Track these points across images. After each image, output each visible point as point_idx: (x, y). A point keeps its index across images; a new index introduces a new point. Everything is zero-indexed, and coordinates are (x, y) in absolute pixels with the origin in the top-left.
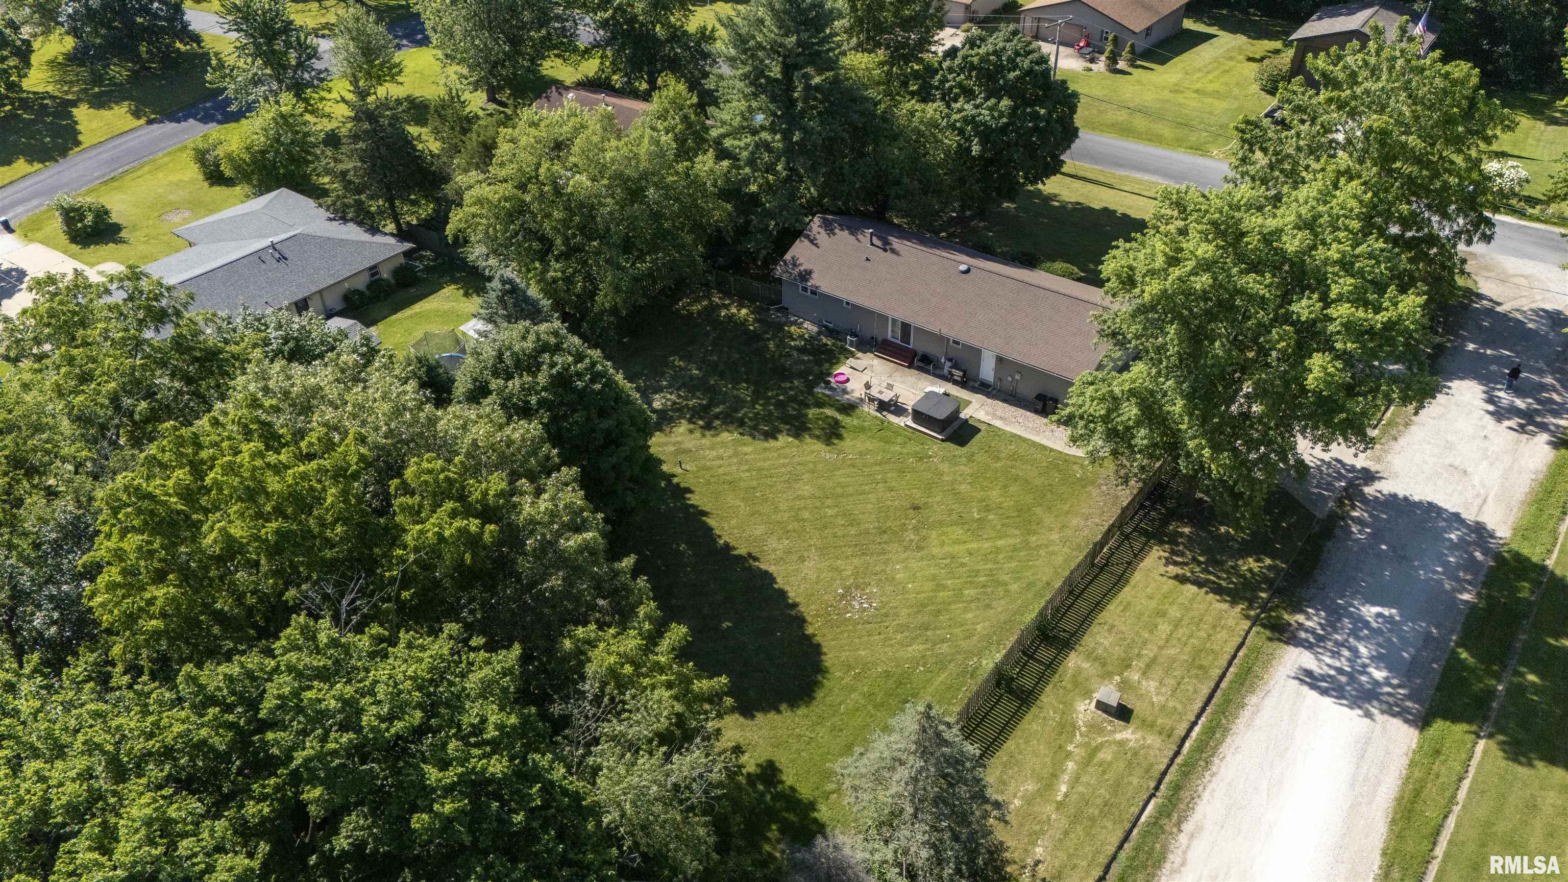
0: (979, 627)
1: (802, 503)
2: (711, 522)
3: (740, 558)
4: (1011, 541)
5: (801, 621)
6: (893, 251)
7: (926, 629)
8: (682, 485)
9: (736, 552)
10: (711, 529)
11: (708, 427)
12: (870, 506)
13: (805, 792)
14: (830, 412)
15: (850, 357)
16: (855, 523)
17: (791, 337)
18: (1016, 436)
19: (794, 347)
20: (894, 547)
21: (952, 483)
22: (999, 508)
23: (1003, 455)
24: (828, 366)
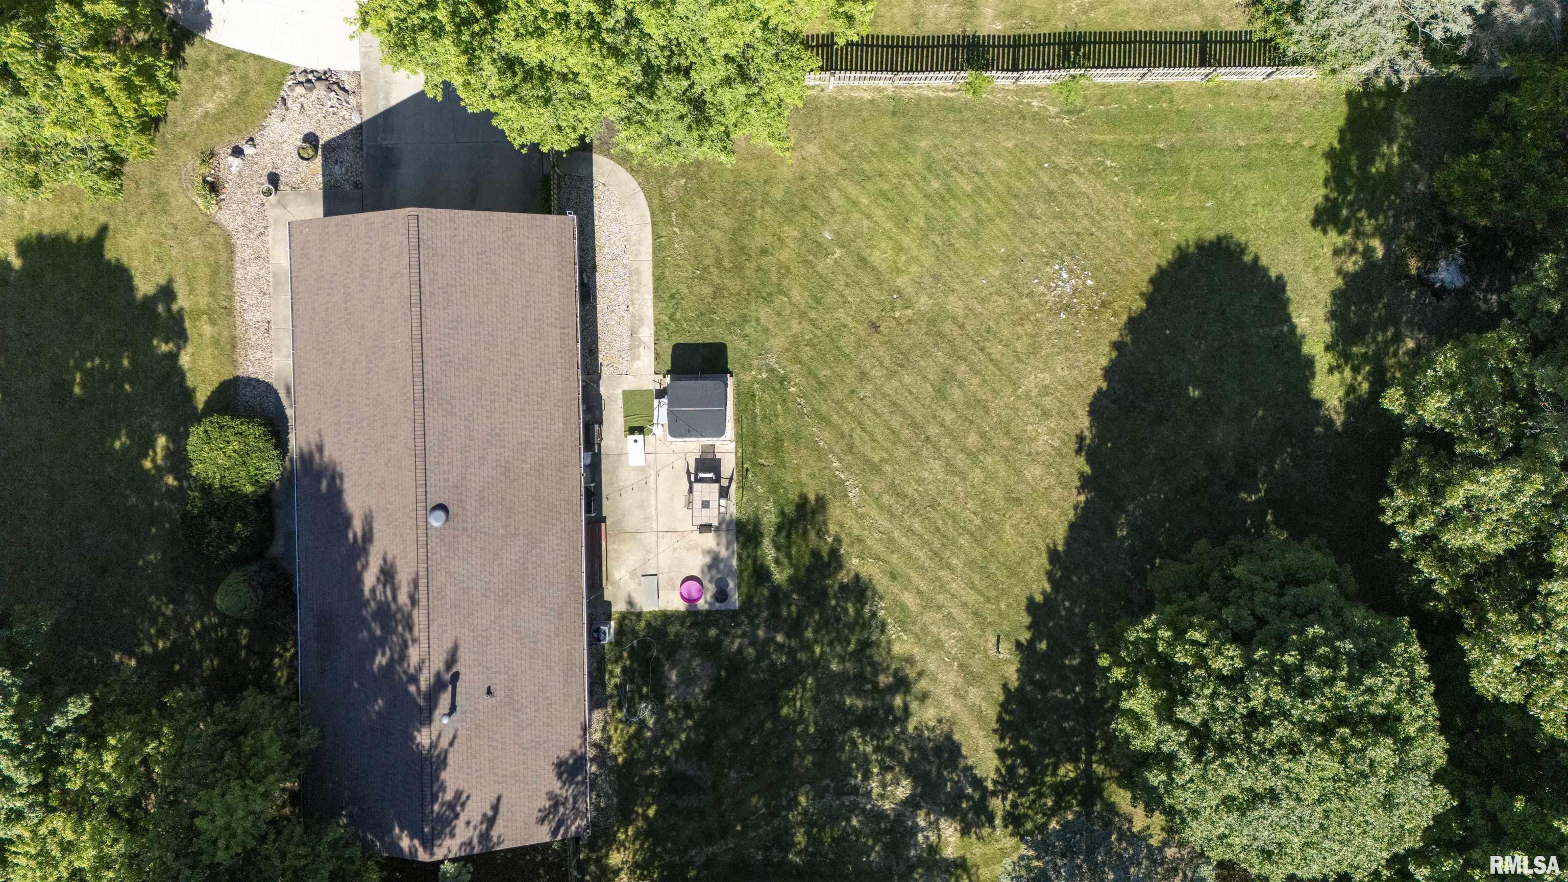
0: (1010, 145)
1: (960, 460)
2: (1060, 534)
3: (1090, 461)
4: (853, 190)
5: (1134, 324)
6: (451, 661)
7: (1051, 193)
8: (1026, 620)
9: (1087, 469)
10: (1072, 527)
11: (902, 684)
12: (908, 379)
13: (1322, 168)
14: (768, 551)
15: (633, 615)
16: (948, 376)
17: (638, 735)
18: (658, 297)
19: (660, 712)
20: (954, 305)
21: (803, 315)
22: (805, 234)
23: (707, 290)
24: (673, 629)
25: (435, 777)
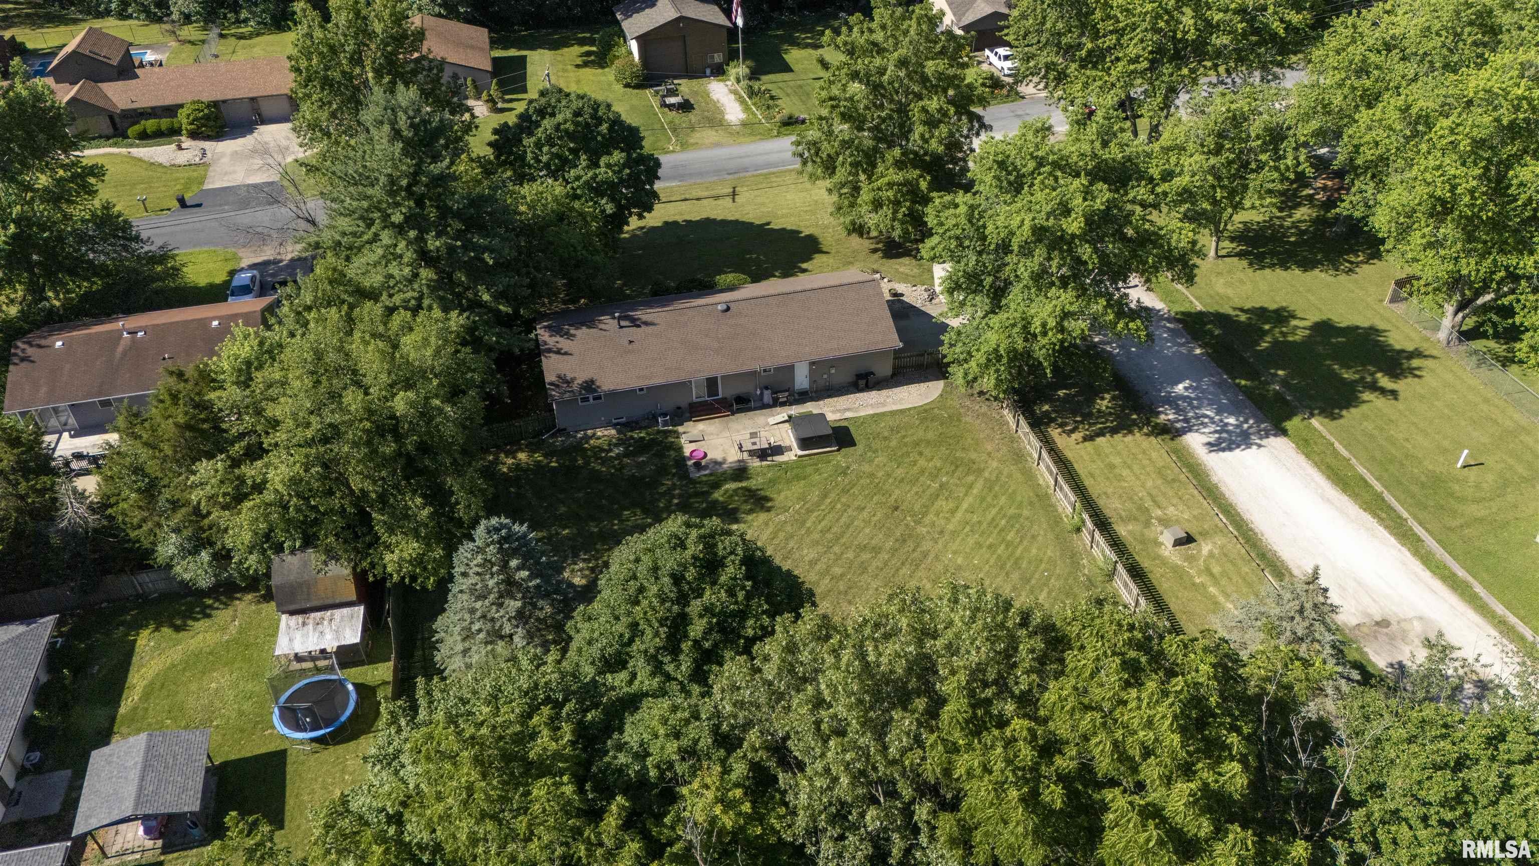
0: (1049, 554)
4: (978, 485)
6: (646, 324)
7: (1027, 582)
12: (867, 530)
14: (731, 486)
15: (678, 435)
16: (877, 550)
17: (603, 450)
18: (873, 416)
19: (618, 456)
20: (926, 545)
21: (889, 475)
22: (940, 470)
23: (886, 434)
24: (672, 453)
25: (583, 324)
